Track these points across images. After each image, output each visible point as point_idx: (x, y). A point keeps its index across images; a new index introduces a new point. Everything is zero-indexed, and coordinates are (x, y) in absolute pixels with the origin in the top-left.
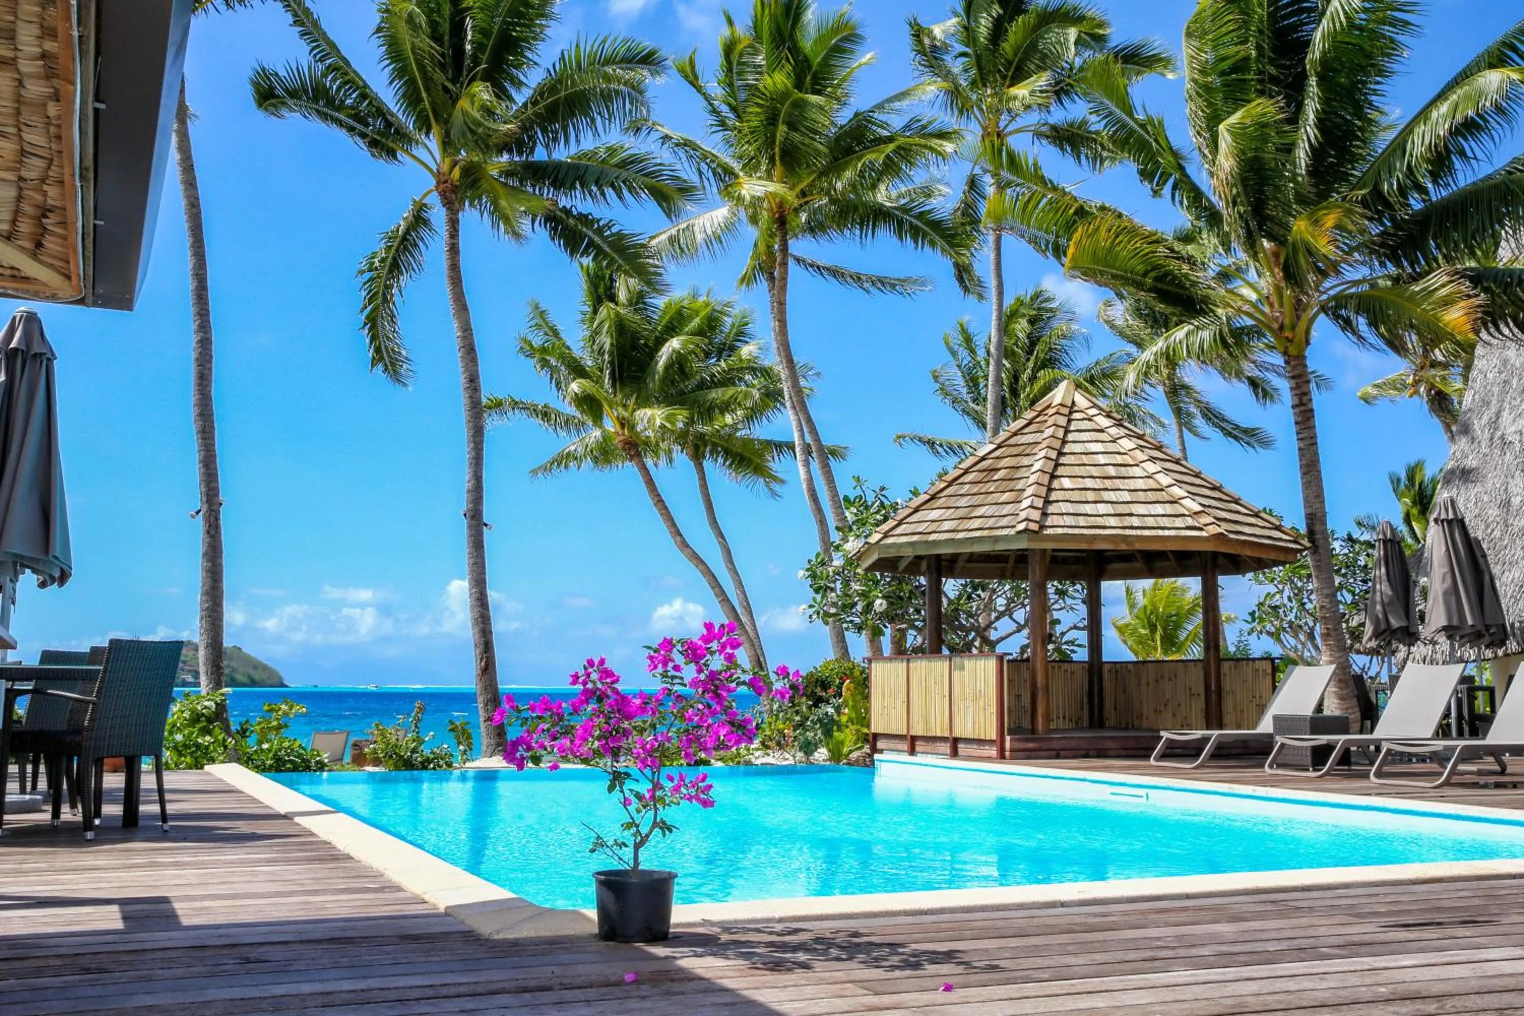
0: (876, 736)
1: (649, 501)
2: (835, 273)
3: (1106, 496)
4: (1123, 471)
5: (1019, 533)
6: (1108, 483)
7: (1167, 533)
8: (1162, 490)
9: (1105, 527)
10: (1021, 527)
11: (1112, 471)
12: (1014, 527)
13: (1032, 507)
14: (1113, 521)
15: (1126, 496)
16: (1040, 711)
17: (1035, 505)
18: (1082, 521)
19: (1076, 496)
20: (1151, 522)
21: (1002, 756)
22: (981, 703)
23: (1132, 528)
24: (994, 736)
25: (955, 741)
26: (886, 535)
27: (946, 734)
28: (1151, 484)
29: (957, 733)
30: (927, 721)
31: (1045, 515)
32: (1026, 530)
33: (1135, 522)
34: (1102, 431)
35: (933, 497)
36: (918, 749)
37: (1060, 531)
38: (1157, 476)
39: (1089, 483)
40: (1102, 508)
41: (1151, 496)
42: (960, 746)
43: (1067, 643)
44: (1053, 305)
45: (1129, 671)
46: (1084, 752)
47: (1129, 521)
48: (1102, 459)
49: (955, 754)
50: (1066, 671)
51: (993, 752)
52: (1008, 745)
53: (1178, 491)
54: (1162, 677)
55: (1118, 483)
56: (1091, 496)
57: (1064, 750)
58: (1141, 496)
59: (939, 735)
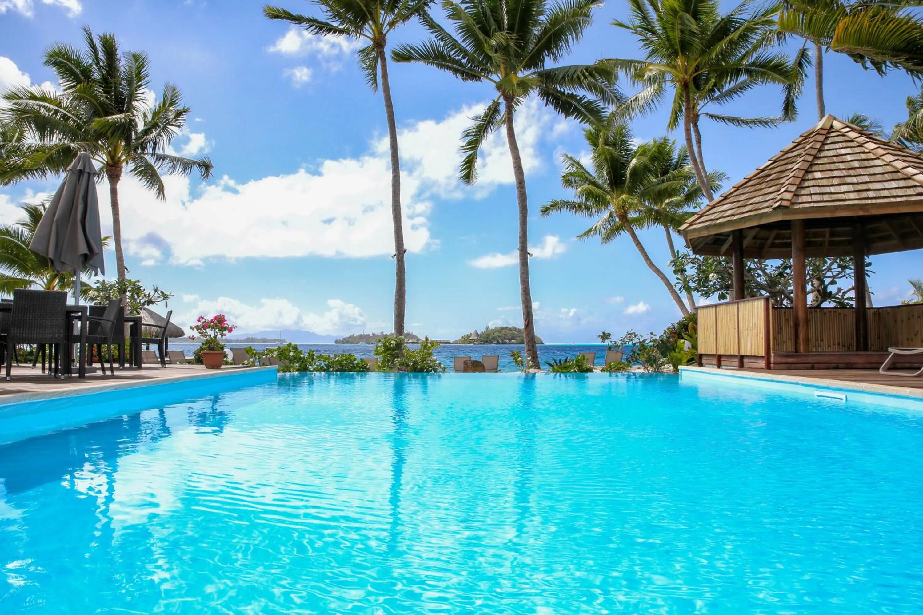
0: (701, 356)
1: (633, 244)
2: (732, 120)
3: (849, 180)
4: (866, 163)
5: (775, 209)
6: (852, 172)
7: (899, 200)
8: (898, 172)
9: (845, 200)
10: (778, 204)
11: (856, 164)
12: (771, 206)
13: (786, 191)
14: (852, 196)
15: (867, 179)
16: (801, 336)
17: (790, 189)
18: (826, 198)
19: (825, 182)
20: (886, 193)
21: (768, 367)
22: (756, 332)
23: (868, 198)
24: (763, 354)
25: (742, 357)
26: (691, 224)
27: (736, 354)
28: (889, 169)
29: (743, 353)
30: (726, 345)
31: (796, 195)
32: (780, 206)
33: (871, 194)
34: (852, 141)
35: (725, 198)
36: (723, 363)
37: (807, 205)
38: (894, 163)
39: (836, 173)
40: (844, 188)
41: (887, 177)
42: (745, 360)
43: (847, 299)
44: (866, 123)
45: (888, 313)
46: (835, 365)
47: (864, 195)
48: (849, 158)
49: (741, 366)
50: (840, 314)
51: (762, 364)
52: (772, 359)
53: (911, 171)
54: (913, 316)
55: (861, 171)
56: (836, 181)
57: (819, 363)
58: (879, 177)
59: (732, 354)
